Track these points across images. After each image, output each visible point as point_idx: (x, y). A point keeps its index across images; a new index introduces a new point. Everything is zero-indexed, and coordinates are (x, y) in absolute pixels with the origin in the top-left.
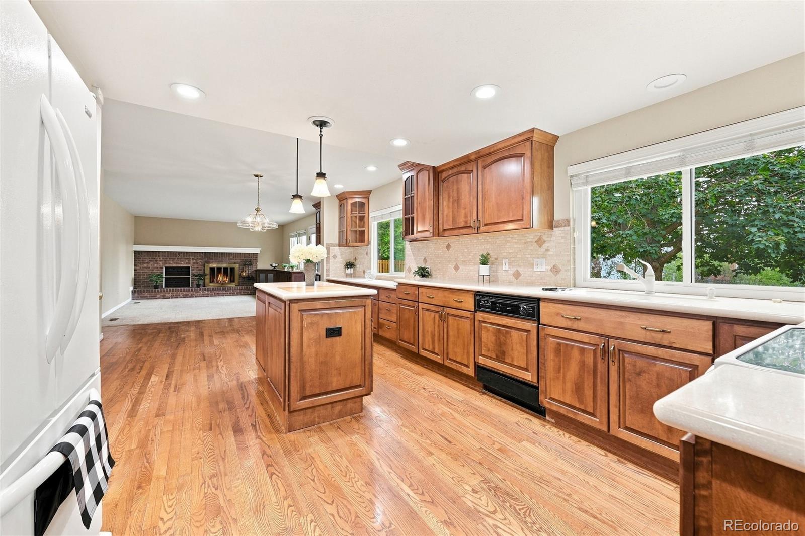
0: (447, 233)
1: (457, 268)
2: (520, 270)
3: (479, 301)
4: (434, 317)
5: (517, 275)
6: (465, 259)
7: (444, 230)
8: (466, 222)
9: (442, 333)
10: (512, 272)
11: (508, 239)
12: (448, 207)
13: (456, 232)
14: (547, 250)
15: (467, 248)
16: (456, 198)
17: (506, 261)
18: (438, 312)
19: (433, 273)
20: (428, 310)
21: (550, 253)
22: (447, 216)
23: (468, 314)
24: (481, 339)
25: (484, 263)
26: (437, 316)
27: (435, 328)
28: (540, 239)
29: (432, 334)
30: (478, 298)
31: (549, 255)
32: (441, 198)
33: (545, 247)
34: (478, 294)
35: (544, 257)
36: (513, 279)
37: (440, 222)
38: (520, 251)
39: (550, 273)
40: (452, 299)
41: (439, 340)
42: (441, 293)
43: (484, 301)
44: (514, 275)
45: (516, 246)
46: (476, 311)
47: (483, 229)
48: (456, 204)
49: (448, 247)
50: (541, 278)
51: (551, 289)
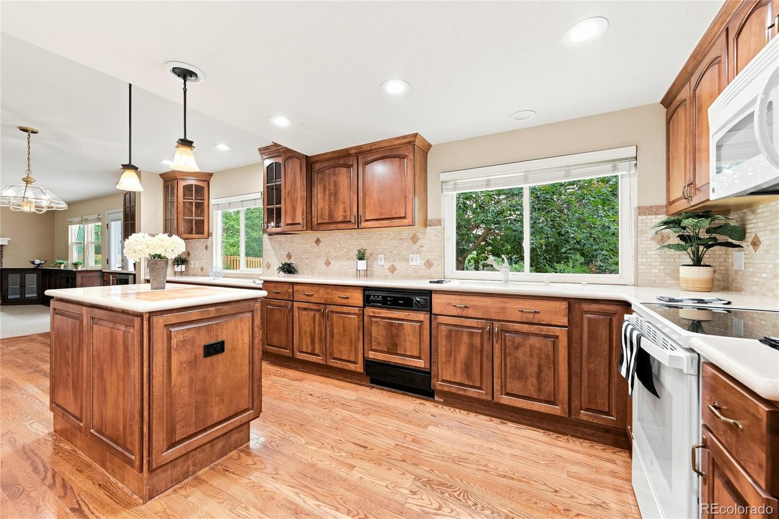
0: (322, 227)
1: (328, 263)
2: (395, 264)
3: (369, 296)
4: (314, 317)
5: (393, 269)
6: (338, 254)
7: (318, 224)
8: (345, 217)
9: (324, 333)
10: (388, 267)
11: (384, 235)
12: (324, 200)
13: (332, 226)
14: (422, 246)
15: (340, 243)
16: (333, 191)
17: (382, 256)
18: (319, 310)
19: (299, 268)
20: (305, 309)
21: (423, 249)
22: (322, 209)
23: (356, 310)
24: (371, 334)
25: (361, 258)
26: (317, 314)
27: (314, 327)
28: (414, 236)
29: (311, 334)
30: (367, 293)
31: (423, 251)
32: (315, 190)
33: (420, 242)
34: (365, 289)
35: (418, 252)
36: (389, 273)
37: (313, 215)
38: (396, 247)
39: (423, 267)
40: (336, 296)
41: (321, 340)
42: (322, 291)
43: (374, 296)
44: (389, 269)
45: (391, 242)
46: (364, 306)
47: (363, 224)
48: (333, 198)
49: (318, 241)
50: (416, 272)
51: (438, 282)
